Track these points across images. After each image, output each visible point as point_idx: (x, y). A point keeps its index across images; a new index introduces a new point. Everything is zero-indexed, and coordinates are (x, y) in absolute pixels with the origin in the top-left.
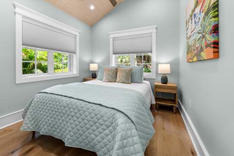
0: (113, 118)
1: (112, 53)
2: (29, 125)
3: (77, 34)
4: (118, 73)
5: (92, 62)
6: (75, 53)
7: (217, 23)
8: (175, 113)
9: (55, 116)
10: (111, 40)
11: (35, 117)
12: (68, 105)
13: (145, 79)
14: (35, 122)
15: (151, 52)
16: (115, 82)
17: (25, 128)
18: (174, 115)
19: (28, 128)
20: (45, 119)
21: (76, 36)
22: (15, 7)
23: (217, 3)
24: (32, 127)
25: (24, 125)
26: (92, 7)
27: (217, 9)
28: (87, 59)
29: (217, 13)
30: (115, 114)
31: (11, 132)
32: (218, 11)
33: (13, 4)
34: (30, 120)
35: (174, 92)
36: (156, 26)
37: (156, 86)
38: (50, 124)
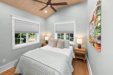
0: (54, 74)
1: (55, 32)
2: (18, 71)
3: (39, 24)
4: (58, 43)
5: (46, 36)
6: (38, 32)
7: (100, 35)
8: (84, 63)
9: (29, 68)
10: (55, 26)
11: (21, 67)
12: (34, 64)
13: (70, 45)
14: (20, 70)
15: (74, 32)
16: (56, 47)
17: (16, 72)
18: (84, 64)
19: (18, 72)
20: (25, 69)
21: (38, 24)
22: (11, 16)
23: (100, 26)
24: (19, 72)
25: (16, 71)
26: (46, 12)
27: (100, 29)
28: (43, 34)
29: (100, 31)
30: (54, 72)
31: (10, 72)
32: (100, 30)
33: (11, 15)
34: (18, 68)
35: (84, 53)
36: (76, 20)
37: (76, 50)
38: (27, 72)
